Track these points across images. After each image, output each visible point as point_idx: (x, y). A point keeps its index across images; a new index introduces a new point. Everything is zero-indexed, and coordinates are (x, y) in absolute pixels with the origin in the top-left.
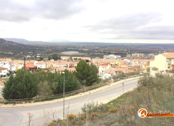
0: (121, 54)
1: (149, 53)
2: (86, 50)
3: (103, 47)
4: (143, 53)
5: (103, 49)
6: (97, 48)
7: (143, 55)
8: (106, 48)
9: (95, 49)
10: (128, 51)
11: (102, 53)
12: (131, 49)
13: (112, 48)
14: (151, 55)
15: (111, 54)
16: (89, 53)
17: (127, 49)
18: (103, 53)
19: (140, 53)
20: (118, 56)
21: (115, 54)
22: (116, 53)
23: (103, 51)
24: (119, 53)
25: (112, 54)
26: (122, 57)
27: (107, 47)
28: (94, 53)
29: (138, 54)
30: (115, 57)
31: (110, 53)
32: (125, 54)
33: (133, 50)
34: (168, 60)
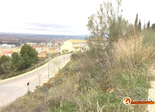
0: (15, 43)
1: (40, 42)
4: (35, 42)
7: (35, 44)
10: (20, 40)
12: (23, 39)
13: (2, 38)
14: (43, 43)
17: (19, 38)
19: (32, 42)
20: (13, 45)
21: (8, 44)
24: (12, 43)
25: (5, 43)
26: (17, 46)
29: (31, 43)
30: (10, 46)
32: (18, 43)
33: (25, 40)
34: (73, 44)
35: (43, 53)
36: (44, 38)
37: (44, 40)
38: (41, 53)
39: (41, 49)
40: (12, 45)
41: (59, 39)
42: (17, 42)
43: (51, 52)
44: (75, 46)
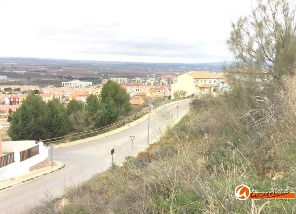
0: (91, 79)
1: (134, 77)
2: (23, 72)
3: (54, 67)
4: (125, 77)
5: (55, 71)
6: (42, 68)
7: (126, 79)
8: (60, 68)
9: (39, 71)
10: (100, 74)
11: (55, 78)
12: (105, 72)
13: (72, 69)
14: (139, 79)
15: (73, 79)
16: (29, 79)
17: (99, 70)
18: (57, 79)
19: (120, 77)
20: (88, 82)
21: (81, 79)
22: (82, 77)
23: (55, 74)
24: (88, 78)
25: (76, 79)
26: (95, 84)
27: (62, 67)
28: (39, 78)
29: (119, 79)
30: (83, 83)
31: (70, 79)
32: (98, 78)
33: (108, 73)
34: (195, 80)
35: (139, 97)
36: (140, 70)
37: (141, 72)
38: (136, 97)
39: (135, 90)
40: (86, 82)
41: (169, 71)
42: (96, 77)
43: (154, 94)
44: (200, 85)
